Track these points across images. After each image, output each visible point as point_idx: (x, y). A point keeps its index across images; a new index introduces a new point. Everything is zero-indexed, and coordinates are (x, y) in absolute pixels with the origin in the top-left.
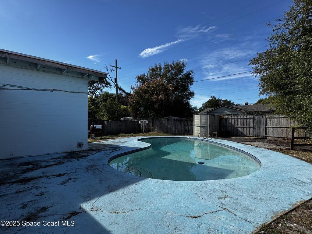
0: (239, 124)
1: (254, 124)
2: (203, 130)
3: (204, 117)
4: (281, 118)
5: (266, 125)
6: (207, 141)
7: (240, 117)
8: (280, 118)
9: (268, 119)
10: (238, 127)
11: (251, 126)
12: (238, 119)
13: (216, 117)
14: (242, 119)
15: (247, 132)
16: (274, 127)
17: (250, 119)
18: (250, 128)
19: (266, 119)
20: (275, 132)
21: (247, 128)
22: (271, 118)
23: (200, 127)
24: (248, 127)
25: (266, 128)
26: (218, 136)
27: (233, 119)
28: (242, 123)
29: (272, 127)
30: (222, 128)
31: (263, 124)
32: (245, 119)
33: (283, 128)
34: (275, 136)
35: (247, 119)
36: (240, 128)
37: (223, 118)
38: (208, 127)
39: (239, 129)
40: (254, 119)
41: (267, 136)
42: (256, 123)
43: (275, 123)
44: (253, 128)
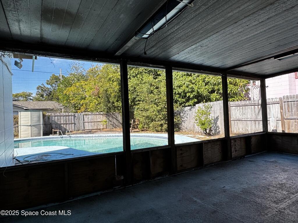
0: (62, 121)
1: (75, 120)
4: (93, 115)
5: (84, 121)
7: (63, 114)
8: (92, 115)
9: (85, 116)
10: (61, 124)
11: (73, 122)
12: (61, 116)
14: (64, 116)
15: (70, 128)
16: (89, 122)
17: (72, 116)
18: (72, 124)
19: (83, 115)
20: (90, 126)
21: (69, 124)
22: (86, 115)
24: (71, 124)
25: (84, 123)
27: (56, 116)
28: (65, 120)
29: (88, 122)
31: (82, 120)
32: (67, 116)
33: (95, 122)
34: (90, 128)
35: (69, 116)
36: (64, 124)
37: (46, 116)
39: (62, 125)
40: (75, 116)
41: (85, 129)
42: (76, 119)
43: (89, 119)
44: (75, 124)
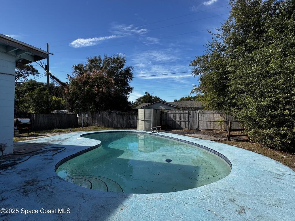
0: (177, 118)
1: (189, 118)
2: (147, 123)
3: (148, 111)
4: (210, 113)
5: (198, 119)
6: (155, 134)
7: (178, 112)
8: (208, 113)
9: (200, 114)
10: (176, 121)
11: (187, 120)
12: (176, 113)
13: (158, 111)
14: (179, 113)
15: (184, 125)
16: (204, 121)
17: (186, 114)
18: (186, 121)
19: (198, 113)
20: (205, 125)
21: (183, 121)
22: (202, 113)
23: (144, 120)
24: (185, 121)
25: (198, 121)
26: (162, 129)
27: (172, 113)
28: (179, 117)
29: (203, 121)
30: (163, 122)
31: (196, 118)
32: (182, 113)
33: (211, 121)
34: (205, 128)
35: (184, 113)
36: (178, 121)
37: (164, 113)
38: (152, 121)
39: (177, 122)
40: (189, 114)
41: (199, 128)
42: (191, 117)
43: (205, 117)
44: (189, 122)
